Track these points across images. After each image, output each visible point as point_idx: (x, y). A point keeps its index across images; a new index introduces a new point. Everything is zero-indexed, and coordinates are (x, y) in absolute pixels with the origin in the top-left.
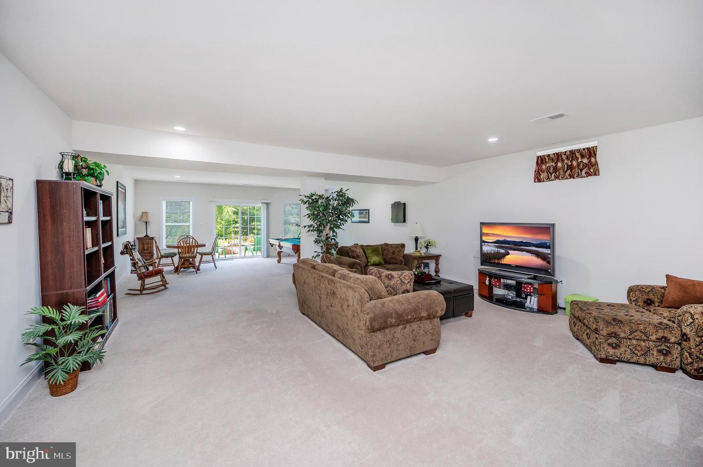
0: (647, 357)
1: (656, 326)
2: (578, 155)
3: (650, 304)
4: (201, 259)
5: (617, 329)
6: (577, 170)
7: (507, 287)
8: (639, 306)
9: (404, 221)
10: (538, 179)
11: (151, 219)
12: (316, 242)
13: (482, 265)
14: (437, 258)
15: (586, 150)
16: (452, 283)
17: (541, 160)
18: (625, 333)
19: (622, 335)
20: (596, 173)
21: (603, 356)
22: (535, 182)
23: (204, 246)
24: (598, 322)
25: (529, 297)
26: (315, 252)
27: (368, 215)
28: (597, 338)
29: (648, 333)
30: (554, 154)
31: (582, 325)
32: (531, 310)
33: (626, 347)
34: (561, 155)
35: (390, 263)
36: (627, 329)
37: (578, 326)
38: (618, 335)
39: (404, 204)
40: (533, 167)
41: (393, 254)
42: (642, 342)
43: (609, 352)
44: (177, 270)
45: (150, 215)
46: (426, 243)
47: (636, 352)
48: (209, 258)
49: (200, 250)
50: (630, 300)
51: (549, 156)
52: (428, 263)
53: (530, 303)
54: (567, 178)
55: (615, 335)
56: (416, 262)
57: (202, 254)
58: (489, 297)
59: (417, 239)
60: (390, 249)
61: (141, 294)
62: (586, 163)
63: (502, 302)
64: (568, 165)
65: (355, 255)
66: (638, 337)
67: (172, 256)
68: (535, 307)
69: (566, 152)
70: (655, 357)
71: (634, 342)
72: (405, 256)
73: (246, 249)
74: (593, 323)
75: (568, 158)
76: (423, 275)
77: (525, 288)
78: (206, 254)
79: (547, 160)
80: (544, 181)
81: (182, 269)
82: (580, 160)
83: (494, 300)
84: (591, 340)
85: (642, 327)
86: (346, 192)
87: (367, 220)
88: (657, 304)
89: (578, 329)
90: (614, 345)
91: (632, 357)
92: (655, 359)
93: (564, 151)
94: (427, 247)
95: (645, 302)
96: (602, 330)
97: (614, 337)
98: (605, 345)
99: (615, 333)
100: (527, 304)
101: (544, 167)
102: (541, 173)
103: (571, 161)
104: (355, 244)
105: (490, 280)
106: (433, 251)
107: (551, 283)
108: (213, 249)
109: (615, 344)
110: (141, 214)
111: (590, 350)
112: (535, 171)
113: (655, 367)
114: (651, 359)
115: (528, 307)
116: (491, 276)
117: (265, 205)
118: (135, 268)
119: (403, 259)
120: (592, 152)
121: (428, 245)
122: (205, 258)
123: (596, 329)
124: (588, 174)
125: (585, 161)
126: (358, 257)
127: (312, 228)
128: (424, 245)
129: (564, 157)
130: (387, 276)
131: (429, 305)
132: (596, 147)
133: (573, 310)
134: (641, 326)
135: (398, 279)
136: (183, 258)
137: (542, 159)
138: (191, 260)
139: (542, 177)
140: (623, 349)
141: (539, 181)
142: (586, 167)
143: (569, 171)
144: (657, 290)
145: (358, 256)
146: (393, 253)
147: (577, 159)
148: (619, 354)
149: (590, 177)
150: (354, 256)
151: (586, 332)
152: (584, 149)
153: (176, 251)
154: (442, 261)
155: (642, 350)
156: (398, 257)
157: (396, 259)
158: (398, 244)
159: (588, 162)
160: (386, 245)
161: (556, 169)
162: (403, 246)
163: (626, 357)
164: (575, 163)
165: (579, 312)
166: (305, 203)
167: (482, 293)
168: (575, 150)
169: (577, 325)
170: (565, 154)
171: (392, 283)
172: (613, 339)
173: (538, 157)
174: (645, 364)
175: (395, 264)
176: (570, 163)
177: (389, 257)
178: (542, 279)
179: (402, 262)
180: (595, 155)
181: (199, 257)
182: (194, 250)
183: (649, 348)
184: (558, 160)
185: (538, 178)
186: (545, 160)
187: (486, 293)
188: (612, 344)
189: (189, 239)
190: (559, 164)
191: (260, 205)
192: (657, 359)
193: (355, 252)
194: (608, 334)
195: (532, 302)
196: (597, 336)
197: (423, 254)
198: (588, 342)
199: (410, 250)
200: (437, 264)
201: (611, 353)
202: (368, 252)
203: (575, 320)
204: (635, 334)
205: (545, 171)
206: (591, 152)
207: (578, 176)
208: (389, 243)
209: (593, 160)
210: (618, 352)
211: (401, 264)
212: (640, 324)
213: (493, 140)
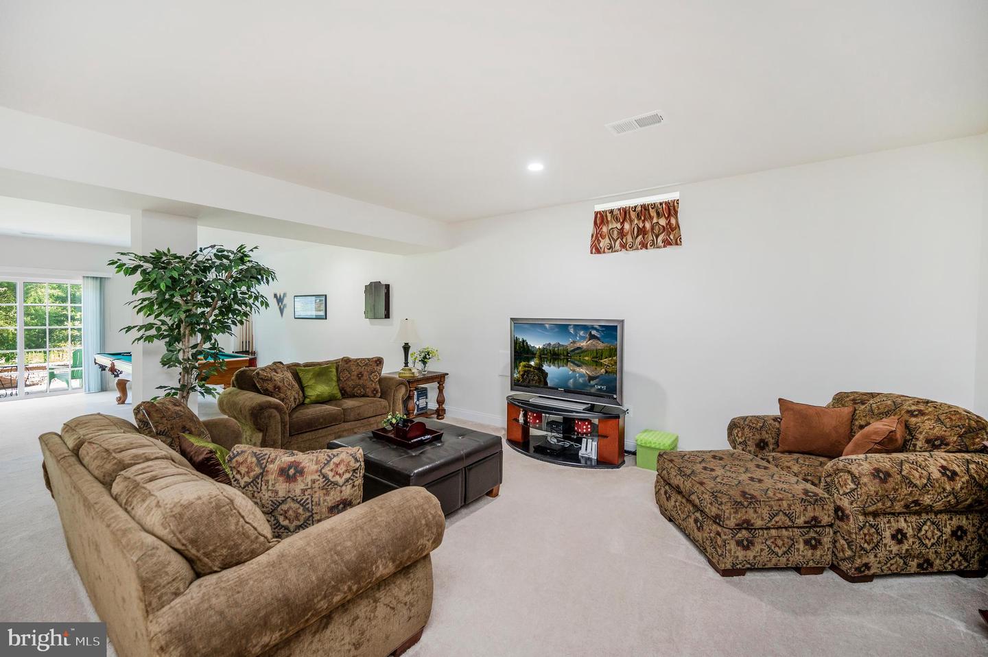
0: (790, 555)
1: (803, 499)
2: (653, 213)
3: (762, 448)
5: (751, 515)
6: (650, 237)
7: (552, 425)
8: (750, 452)
9: (387, 316)
10: (596, 249)
12: (166, 362)
13: (512, 389)
14: (440, 379)
15: (664, 206)
16: (463, 435)
17: (601, 219)
18: (763, 519)
19: (759, 523)
20: (678, 242)
21: (729, 566)
22: (592, 253)
24: (722, 503)
25: (584, 440)
26: (161, 387)
27: (324, 305)
28: (718, 534)
29: (794, 514)
30: (619, 210)
31: (684, 501)
32: (588, 463)
33: (763, 543)
34: (629, 212)
35: (353, 396)
36: (765, 512)
37: (675, 502)
38: (752, 525)
39: (387, 287)
40: (590, 228)
41: (360, 379)
42: (784, 530)
43: (737, 557)
46: (423, 354)
47: (777, 549)
50: (733, 442)
51: (611, 212)
52: (426, 389)
53: (586, 450)
54: (637, 249)
55: (746, 525)
56: (403, 390)
58: (523, 443)
59: (406, 348)
60: (353, 368)
62: (663, 226)
63: (544, 452)
64: (638, 227)
65: (270, 387)
66: (780, 524)
68: (594, 456)
69: (635, 207)
70: (802, 553)
71: (773, 532)
72: (382, 381)
73: (51, 375)
74: (711, 504)
75: (639, 217)
76: (407, 426)
77: (580, 427)
79: (609, 219)
80: (604, 252)
82: (655, 220)
83: (532, 449)
84: (706, 535)
85: (785, 504)
86: (250, 253)
87: (322, 313)
88: (771, 447)
89: (675, 507)
90: (745, 543)
91: (770, 560)
92: (800, 557)
93: (633, 205)
94: (424, 361)
95: (758, 445)
96: (729, 519)
97: (745, 529)
98: (732, 545)
99: (747, 522)
100: (582, 453)
101: (605, 229)
102: (600, 238)
103: (643, 222)
104: (275, 363)
105: (525, 415)
106: (434, 367)
107: (618, 417)
109: (747, 540)
111: (702, 550)
112: (592, 236)
113: (798, 569)
114: (796, 558)
115: (582, 457)
116: (528, 407)
119: (378, 386)
120: (672, 208)
121: (425, 358)
123: (718, 516)
124: (667, 243)
125: (663, 222)
126: (276, 391)
127: (152, 332)
128: (419, 358)
129: (633, 215)
130: (283, 472)
131: (400, 539)
132: (678, 200)
133: (665, 472)
134: (784, 502)
135: (316, 477)
137: (602, 216)
139: (601, 245)
140: (758, 547)
141: (598, 251)
142: (662, 233)
143: (640, 237)
144: (771, 424)
145: (277, 389)
146: (360, 375)
147: (651, 218)
148: (751, 558)
149: (669, 248)
150: (267, 390)
151: (693, 517)
152: (661, 204)
154: (449, 385)
155: (783, 544)
156: (369, 384)
157: (364, 387)
158: (368, 359)
159: (667, 224)
160: (347, 361)
161: (622, 233)
162: (379, 362)
163: (761, 561)
164: (648, 225)
165: (679, 477)
167: (513, 438)
168: (648, 205)
169: (673, 500)
170: (635, 211)
171: (298, 487)
172: (744, 532)
173: (596, 213)
174: (786, 569)
175: (363, 396)
176: (641, 225)
177: (350, 383)
178: (602, 410)
179: (377, 392)
180: (676, 212)
183: (793, 540)
184: (624, 220)
185: (595, 246)
186: (607, 219)
187: (518, 435)
188: (743, 540)
190: (627, 226)
191: (79, 281)
192: (804, 556)
193: (271, 380)
194: (737, 525)
195: (589, 449)
196: (719, 529)
197: (417, 374)
198: (698, 535)
199: (392, 367)
200: (441, 390)
201: (740, 558)
202: (307, 378)
203: (667, 487)
204: (777, 519)
205: (607, 236)
206: (670, 209)
207: (654, 245)
208: (353, 356)
209: (673, 221)
210: (750, 554)
211: (375, 396)
212: (782, 500)
213: (536, 167)
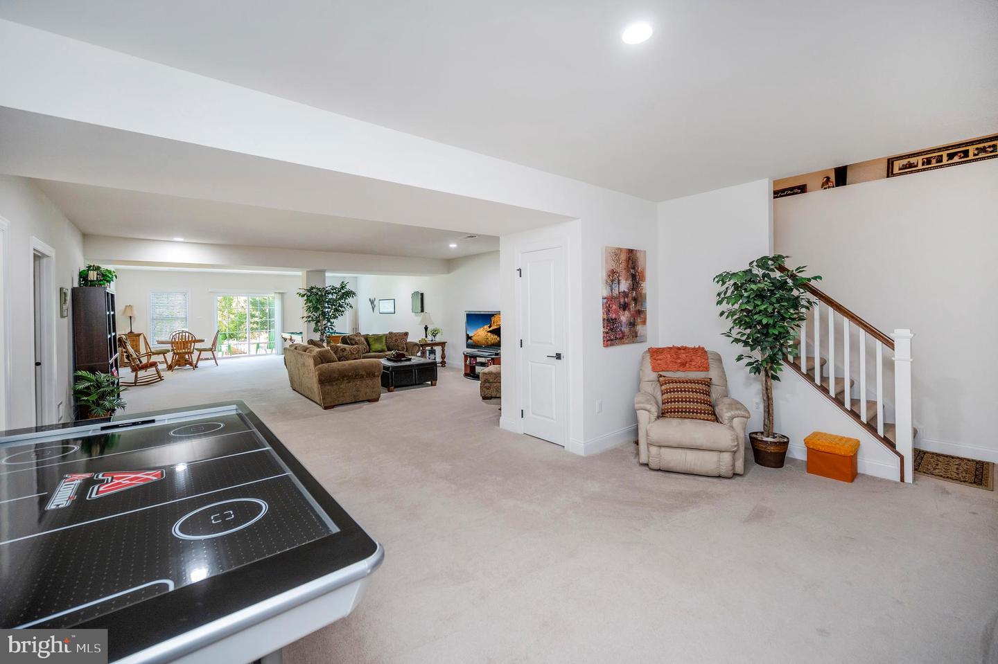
4: (199, 355)
9: (422, 311)
11: (136, 314)
12: (315, 331)
13: (467, 348)
14: (442, 345)
23: (203, 341)
39: (422, 295)
44: (170, 368)
45: (134, 308)
46: (433, 331)
48: (209, 354)
49: (198, 345)
52: (434, 350)
56: (421, 348)
57: (200, 351)
59: (426, 328)
60: (394, 337)
61: (136, 385)
65: (357, 343)
67: (164, 353)
72: (408, 343)
73: (258, 347)
78: (205, 350)
81: (177, 367)
87: (393, 310)
94: (435, 334)
104: (357, 333)
105: (471, 360)
106: (438, 339)
108: (214, 344)
110: (124, 307)
116: (474, 357)
117: (280, 296)
118: (129, 360)
119: (405, 346)
122: (204, 355)
127: (310, 319)
128: (433, 333)
130: (341, 349)
136: (178, 354)
138: (187, 356)
145: (359, 343)
146: (397, 340)
150: (354, 344)
153: (169, 347)
154: (446, 348)
156: (401, 344)
158: (401, 333)
160: (391, 334)
162: (406, 334)
166: (303, 296)
167: (467, 372)
177: (392, 344)
181: (196, 354)
182: (191, 345)
189: (184, 334)
191: (273, 295)
193: (357, 340)
197: (430, 342)
199: (416, 337)
200: (443, 350)
202: (370, 340)
208: (394, 332)
213: (453, 246)
